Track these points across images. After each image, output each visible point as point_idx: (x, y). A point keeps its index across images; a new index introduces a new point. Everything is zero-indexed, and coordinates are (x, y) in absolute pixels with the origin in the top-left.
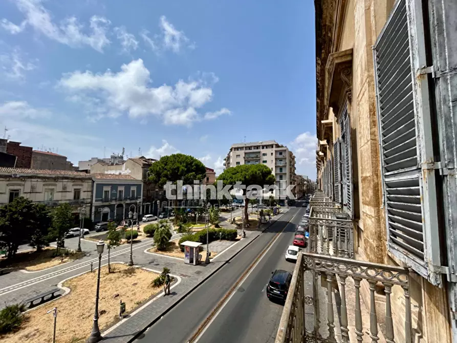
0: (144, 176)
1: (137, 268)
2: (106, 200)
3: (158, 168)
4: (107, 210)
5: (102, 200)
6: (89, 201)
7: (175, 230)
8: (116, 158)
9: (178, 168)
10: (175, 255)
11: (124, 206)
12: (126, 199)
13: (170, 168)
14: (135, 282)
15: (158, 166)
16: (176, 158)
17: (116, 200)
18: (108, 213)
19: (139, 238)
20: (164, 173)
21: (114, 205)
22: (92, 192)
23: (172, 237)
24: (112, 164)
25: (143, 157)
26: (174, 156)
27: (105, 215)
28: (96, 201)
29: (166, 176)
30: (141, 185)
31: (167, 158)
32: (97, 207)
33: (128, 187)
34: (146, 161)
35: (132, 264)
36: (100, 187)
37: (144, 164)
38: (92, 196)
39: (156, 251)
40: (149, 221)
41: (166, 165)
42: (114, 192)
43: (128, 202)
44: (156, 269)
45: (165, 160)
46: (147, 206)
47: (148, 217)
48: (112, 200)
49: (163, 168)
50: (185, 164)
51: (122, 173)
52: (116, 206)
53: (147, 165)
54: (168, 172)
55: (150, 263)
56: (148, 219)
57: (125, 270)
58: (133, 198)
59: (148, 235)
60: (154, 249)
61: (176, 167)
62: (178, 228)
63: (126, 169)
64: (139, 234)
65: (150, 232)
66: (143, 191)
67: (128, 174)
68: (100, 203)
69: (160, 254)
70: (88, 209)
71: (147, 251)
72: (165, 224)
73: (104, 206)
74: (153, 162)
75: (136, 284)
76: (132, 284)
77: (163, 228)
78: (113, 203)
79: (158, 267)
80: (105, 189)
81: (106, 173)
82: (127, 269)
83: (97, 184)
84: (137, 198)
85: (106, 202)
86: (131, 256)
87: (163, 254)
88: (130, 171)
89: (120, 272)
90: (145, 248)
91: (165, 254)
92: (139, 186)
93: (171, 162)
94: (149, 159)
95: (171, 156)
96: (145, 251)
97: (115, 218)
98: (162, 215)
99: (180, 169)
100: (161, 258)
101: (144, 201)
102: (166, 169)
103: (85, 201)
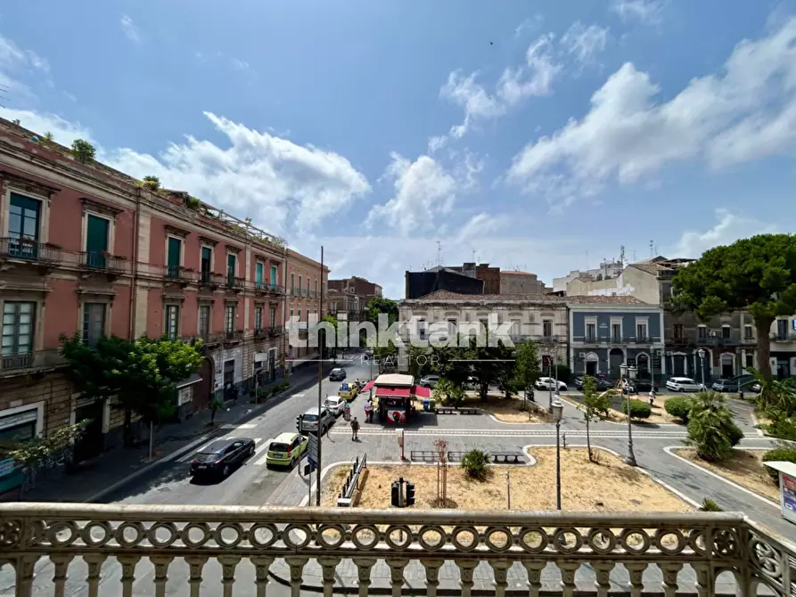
0: (665, 296)
1: (643, 474)
2: (591, 341)
3: (695, 276)
4: (592, 357)
5: (584, 340)
6: (565, 339)
7: (759, 427)
8: (609, 266)
9: (758, 272)
10: (748, 484)
11: (625, 353)
12: (627, 340)
13: (730, 274)
14: (638, 499)
15: (696, 271)
16: (749, 249)
17: (608, 340)
18: (596, 362)
19: (652, 419)
20: (713, 286)
21: (606, 349)
22: (567, 325)
23: (742, 440)
24: (600, 278)
25: (660, 258)
26: (742, 244)
27: (591, 366)
28: (575, 340)
29: (720, 293)
30: (659, 314)
31: (722, 250)
32: (577, 351)
33: (629, 318)
34: (667, 266)
35: (633, 463)
36: (579, 317)
37: (662, 273)
38: (568, 332)
39: (696, 458)
40: (682, 390)
41: (718, 267)
42: (603, 326)
43: (633, 346)
44: (688, 493)
45: (716, 258)
46: (679, 360)
47: (679, 382)
48: (600, 340)
49: (709, 276)
50: (782, 259)
51: (618, 294)
52: (609, 351)
53: (669, 272)
54: (727, 285)
55: (674, 477)
56: (680, 386)
57: (620, 469)
58: (642, 341)
59: (678, 418)
60: (688, 452)
61: (750, 268)
62: (769, 422)
63: (624, 286)
64: (653, 410)
65: (680, 415)
66: (665, 326)
67: (628, 294)
68: (580, 345)
69: (702, 468)
70: (564, 352)
71: (671, 450)
72: (716, 404)
73: (588, 350)
74: (686, 264)
75: (639, 503)
76: (632, 498)
77: (709, 411)
78: (603, 345)
79: (693, 491)
80: (588, 321)
81: (590, 294)
82: (621, 467)
83: (574, 313)
84: (651, 341)
85: (590, 342)
86: (631, 447)
87: (712, 471)
88: (632, 289)
89: (608, 467)
90: (667, 443)
91: (720, 472)
92: (653, 318)
93: (735, 257)
94: (675, 261)
95: (734, 246)
96: (667, 449)
97: (609, 372)
98: (719, 383)
99: (766, 275)
100: (708, 477)
101: (667, 345)
102: (717, 278)
103: (560, 339)
